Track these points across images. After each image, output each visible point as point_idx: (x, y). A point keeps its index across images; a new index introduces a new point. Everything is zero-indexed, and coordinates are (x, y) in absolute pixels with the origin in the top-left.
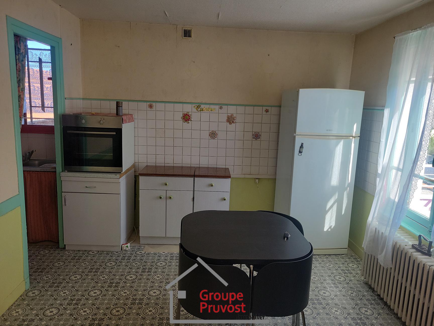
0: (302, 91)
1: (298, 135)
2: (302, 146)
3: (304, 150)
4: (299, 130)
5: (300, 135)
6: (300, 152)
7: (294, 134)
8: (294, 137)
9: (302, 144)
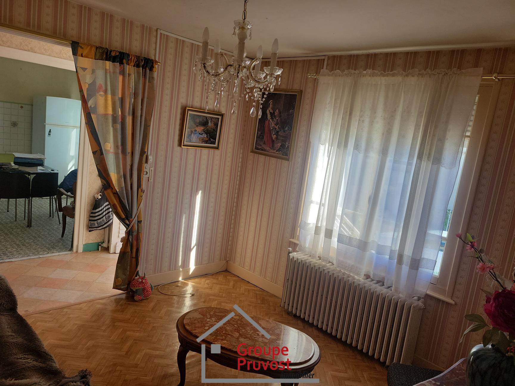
0: (48, 98)
1: (47, 124)
2: (50, 131)
3: (52, 134)
4: (47, 121)
5: (48, 124)
6: (49, 134)
7: (45, 124)
8: (45, 125)
9: (50, 129)
